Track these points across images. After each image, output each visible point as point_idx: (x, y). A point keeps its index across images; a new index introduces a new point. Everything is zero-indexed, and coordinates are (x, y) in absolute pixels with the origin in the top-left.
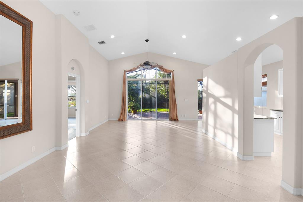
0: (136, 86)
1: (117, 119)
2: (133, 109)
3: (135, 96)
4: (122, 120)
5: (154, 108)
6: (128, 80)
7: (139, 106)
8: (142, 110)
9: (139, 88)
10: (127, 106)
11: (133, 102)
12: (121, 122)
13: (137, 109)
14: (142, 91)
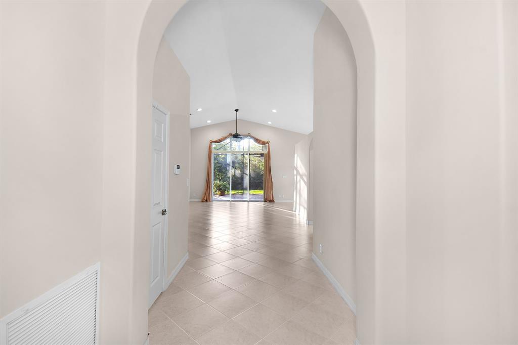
0: (224, 158)
1: (200, 200)
2: (220, 189)
3: (222, 172)
4: (206, 201)
5: (246, 189)
6: (214, 151)
7: (228, 186)
8: (231, 192)
9: (228, 163)
10: (213, 186)
11: (220, 180)
12: (205, 203)
13: (225, 190)
14: (231, 167)
